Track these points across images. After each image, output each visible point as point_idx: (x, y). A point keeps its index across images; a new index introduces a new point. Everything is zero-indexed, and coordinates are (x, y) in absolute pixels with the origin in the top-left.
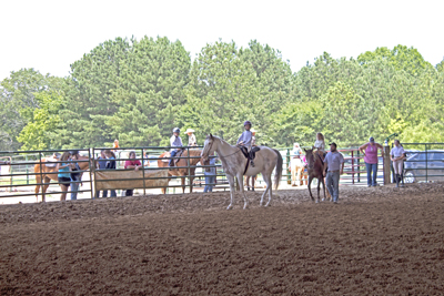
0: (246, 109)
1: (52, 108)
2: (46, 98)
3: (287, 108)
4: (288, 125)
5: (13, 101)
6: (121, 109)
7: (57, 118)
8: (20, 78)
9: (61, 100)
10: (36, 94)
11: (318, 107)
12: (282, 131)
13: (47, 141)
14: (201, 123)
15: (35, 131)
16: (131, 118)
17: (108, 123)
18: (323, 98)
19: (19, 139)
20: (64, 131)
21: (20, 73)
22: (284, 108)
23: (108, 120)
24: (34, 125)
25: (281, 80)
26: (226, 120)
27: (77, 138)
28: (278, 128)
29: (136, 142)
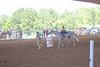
1: (9, 23)
3: (56, 22)
4: (56, 25)
6: (22, 23)
9: (11, 21)
11: (63, 21)
12: (55, 27)
14: (38, 25)
15: (5, 28)
16: (24, 25)
17: (19, 26)
21: (3, 15)
25: (56, 16)
28: (54, 26)
29: (25, 30)
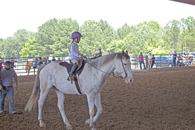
0: (98, 43)
1: (31, 43)
2: (29, 39)
3: (113, 42)
4: (113, 48)
5: (18, 40)
6: (55, 43)
7: (33, 46)
8: (20, 32)
9: (34, 40)
10: (26, 38)
11: (123, 42)
12: (111, 50)
13: (30, 54)
14: (83, 47)
15: (26, 50)
16: (59, 46)
17: (51, 48)
18: (125, 39)
19: (20, 53)
20: (36, 51)
21: (20, 30)
22: (111, 42)
23: (51, 46)
24: (25, 48)
25: (111, 33)
26: (91, 47)
27: (40, 53)
29: (60, 54)
